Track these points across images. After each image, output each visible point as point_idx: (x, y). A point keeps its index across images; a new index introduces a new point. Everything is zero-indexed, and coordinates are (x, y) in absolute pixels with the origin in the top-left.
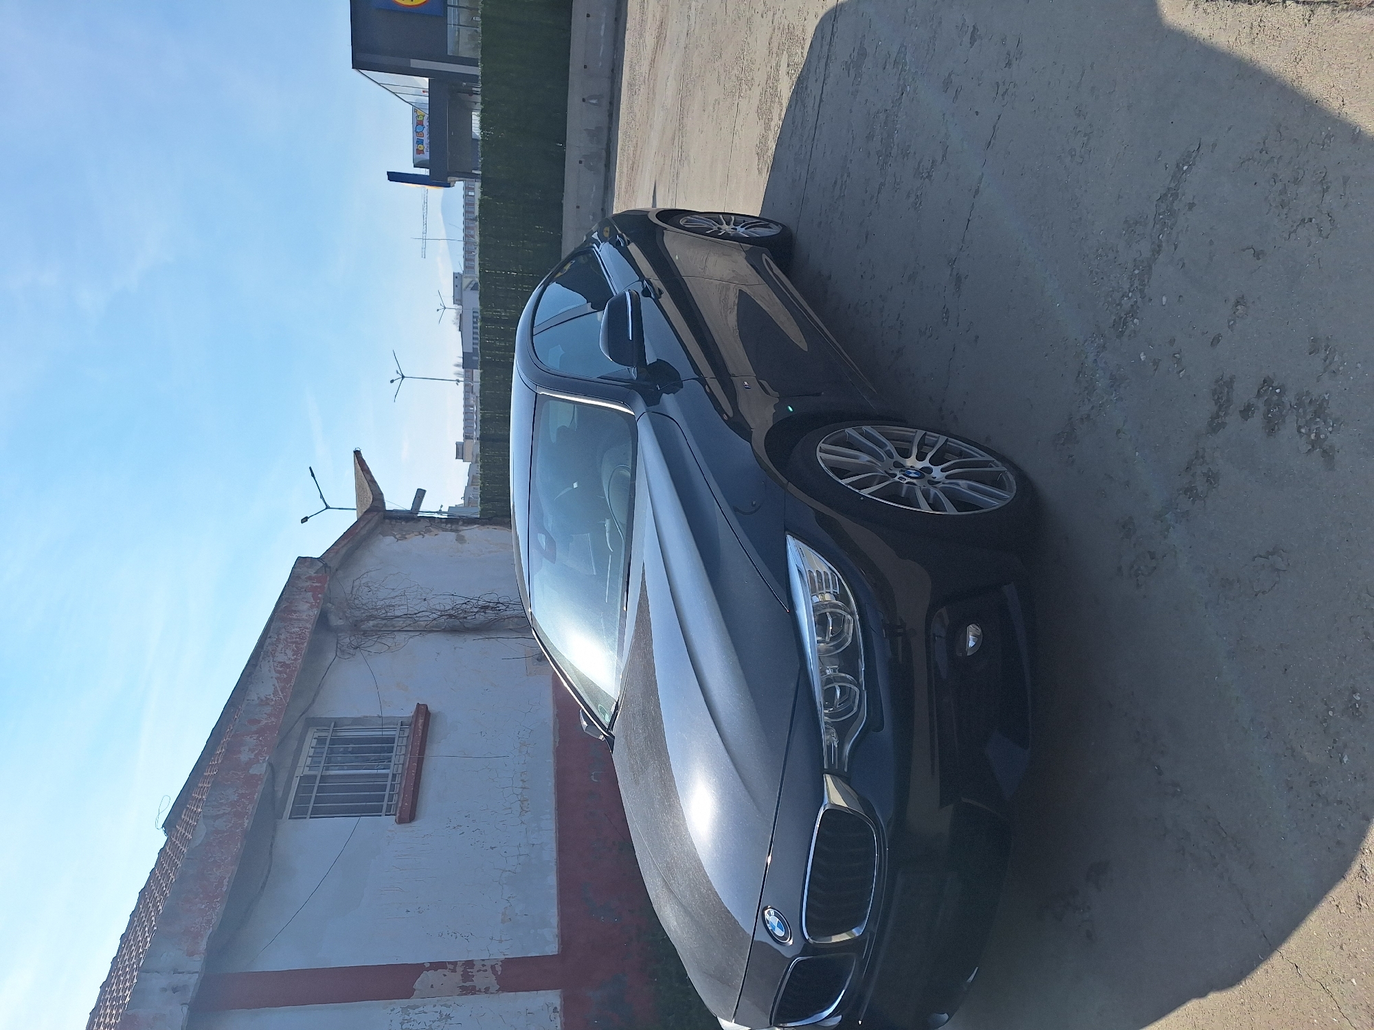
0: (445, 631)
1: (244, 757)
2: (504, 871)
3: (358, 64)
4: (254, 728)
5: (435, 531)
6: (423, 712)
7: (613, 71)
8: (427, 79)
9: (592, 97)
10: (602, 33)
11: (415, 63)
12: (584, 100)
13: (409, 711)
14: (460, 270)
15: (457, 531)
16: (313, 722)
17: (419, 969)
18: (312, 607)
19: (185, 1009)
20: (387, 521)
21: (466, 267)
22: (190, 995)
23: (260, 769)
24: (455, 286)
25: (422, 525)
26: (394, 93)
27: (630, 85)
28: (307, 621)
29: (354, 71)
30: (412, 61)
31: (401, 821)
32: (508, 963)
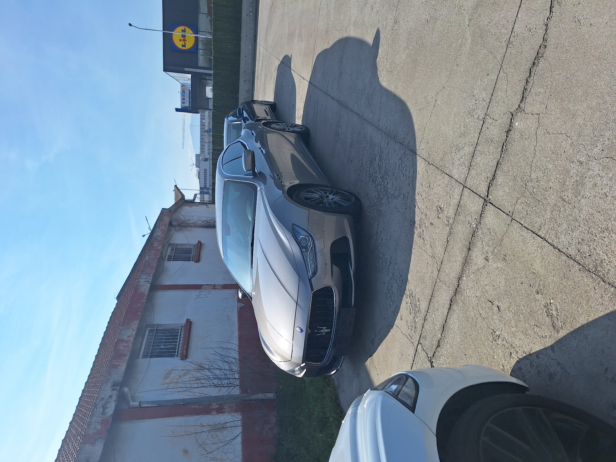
0: (204, 227)
1: (155, 246)
2: (223, 271)
3: (165, 70)
4: (157, 241)
5: (200, 205)
6: (199, 242)
7: (253, 72)
8: (190, 75)
9: (247, 80)
10: (250, 62)
11: (186, 69)
12: (244, 81)
13: (196, 242)
14: (198, 152)
15: (207, 205)
16: (170, 245)
17: (203, 285)
18: (168, 218)
19: (150, 284)
20: (186, 203)
21: (201, 151)
22: (150, 282)
23: (160, 248)
24: (196, 160)
25: (196, 204)
26: (177, 80)
27: (257, 77)
28: (167, 221)
29: (164, 72)
30: (185, 68)
31: (196, 262)
32: (224, 285)
